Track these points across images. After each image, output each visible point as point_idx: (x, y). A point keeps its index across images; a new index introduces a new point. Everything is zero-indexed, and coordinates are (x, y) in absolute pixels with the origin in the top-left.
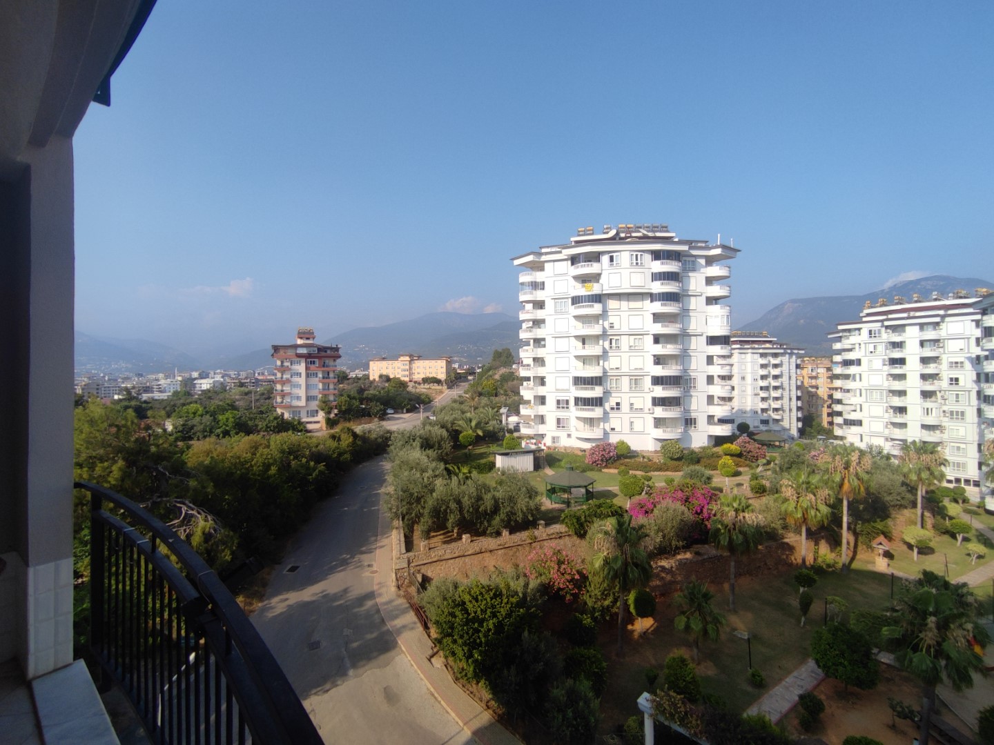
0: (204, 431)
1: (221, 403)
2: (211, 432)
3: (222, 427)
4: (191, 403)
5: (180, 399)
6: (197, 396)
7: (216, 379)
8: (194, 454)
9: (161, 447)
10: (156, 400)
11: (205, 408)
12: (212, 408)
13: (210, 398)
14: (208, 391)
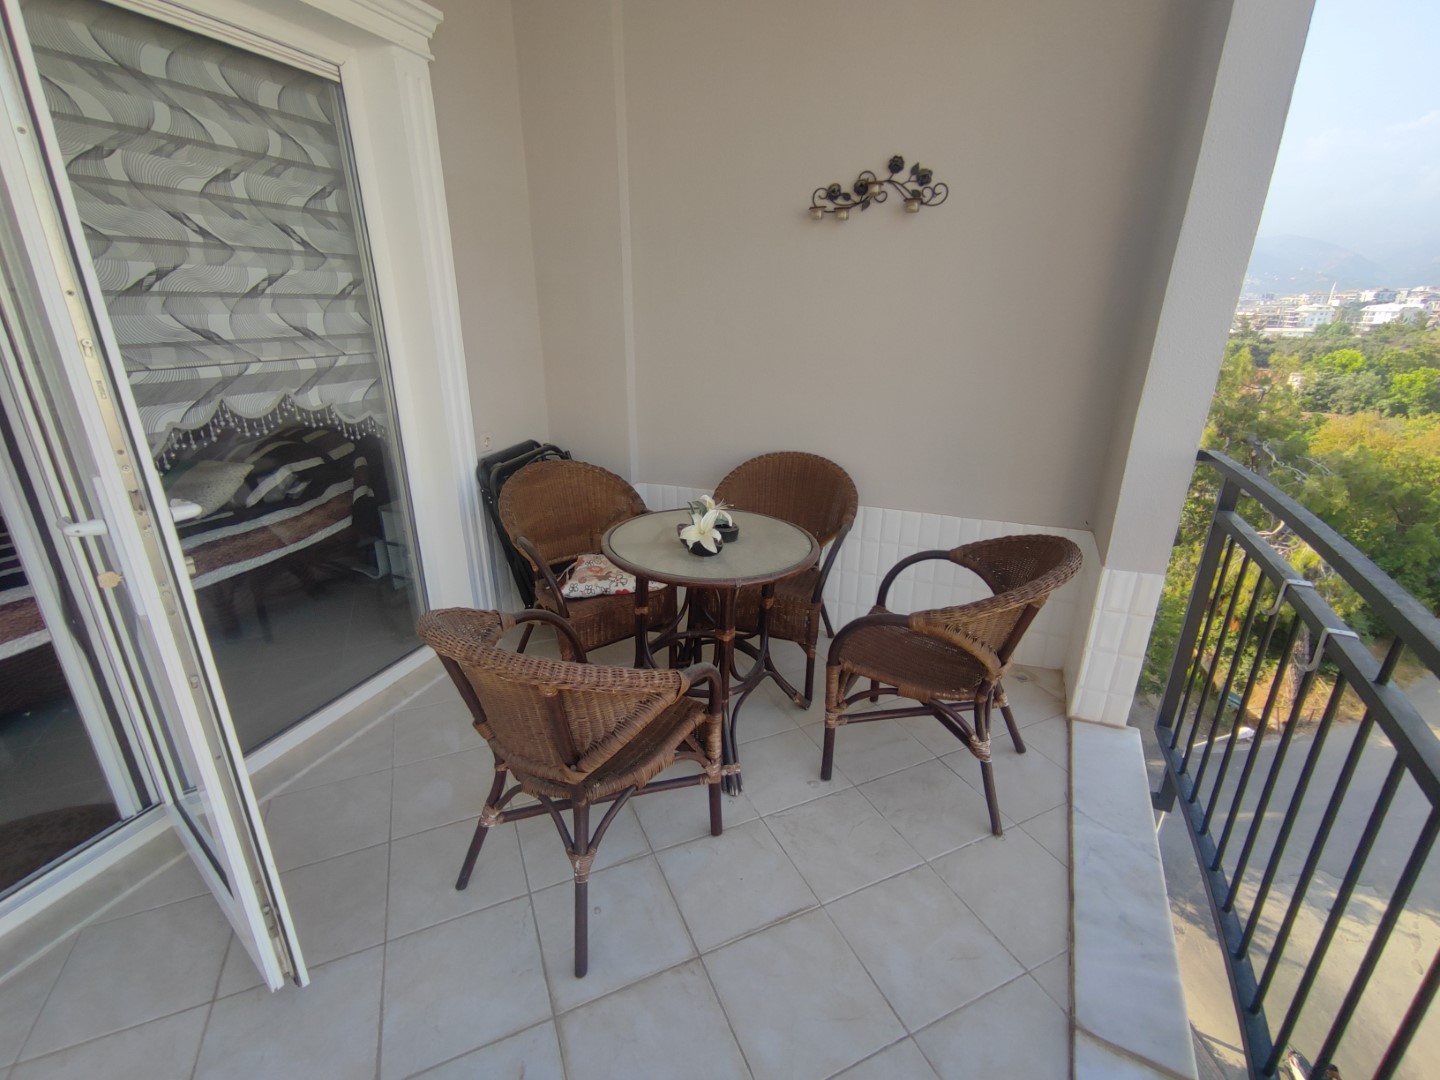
0: (1355, 398)
1: (1405, 352)
2: (1368, 402)
3: (1394, 395)
4: (1344, 347)
5: (1326, 339)
6: (1358, 336)
7: (1409, 305)
8: (1326, 436)
9: (1276, 414)
10: (1284, 339)
11: (1369, 358)
12: (1384, 360)
13: (1386, 340)
14: (1387, 326)
